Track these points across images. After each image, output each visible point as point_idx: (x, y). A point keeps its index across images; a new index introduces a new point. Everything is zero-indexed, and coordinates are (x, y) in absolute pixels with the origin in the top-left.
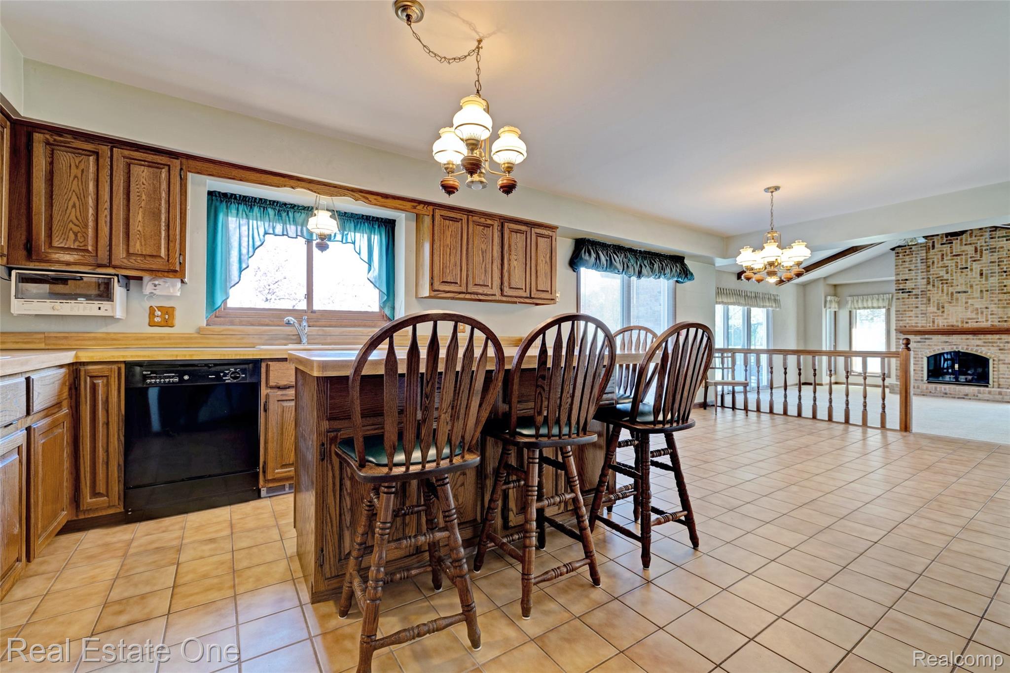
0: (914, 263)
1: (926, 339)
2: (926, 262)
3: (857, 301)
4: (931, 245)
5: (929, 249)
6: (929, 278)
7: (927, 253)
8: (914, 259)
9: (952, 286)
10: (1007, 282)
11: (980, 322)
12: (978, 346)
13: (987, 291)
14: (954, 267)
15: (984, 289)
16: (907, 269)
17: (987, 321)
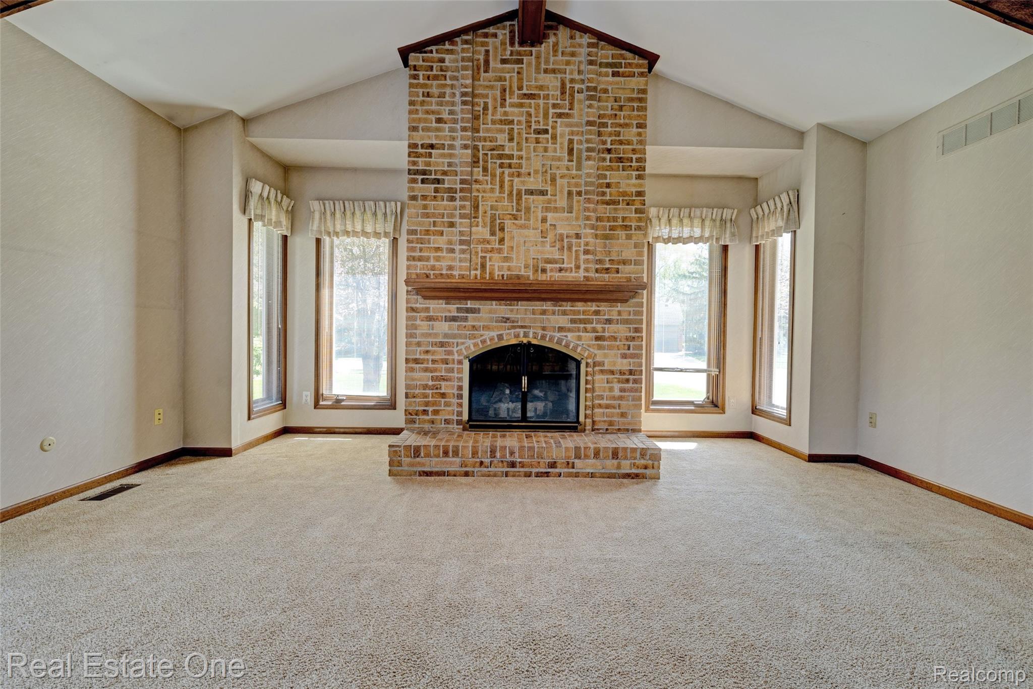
0: (447, 103)
1: (468, 310)
2: (473, 104)
3: (333, 214)
4: (482, 57)
5: (478, 69)
6: (476, 148)
7: (473, 78)
8: (448, 91)
9: (519, 175)
10: (613, 177)
11: (566, 270)
12: (561, 329)
13: (579, 194)
14: (523, 127)
15: (574, 190)
16: (433, 117)
17: (578, 267)
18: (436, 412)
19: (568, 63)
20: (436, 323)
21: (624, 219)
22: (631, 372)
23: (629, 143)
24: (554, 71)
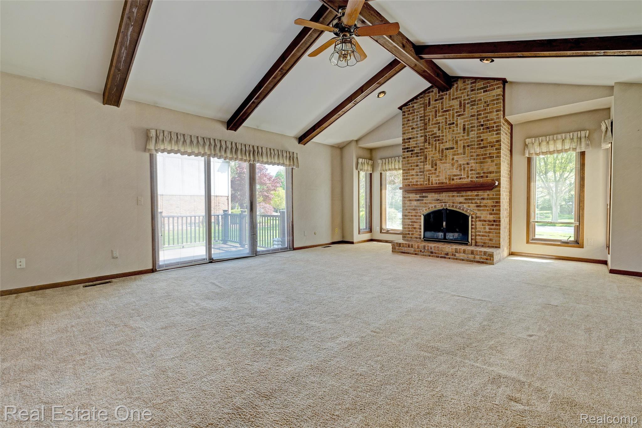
0: (415, 122)
1: (423, 197)
2: (424, 120)
4: (427, 101)
5: (426, 106)
6: (426, 136)
7: (424, 110)
8: (415, 117)
9: (442, 143)
10: (484, 136)
11: (463, 178)
13: (468, 146)
14: (444, 123)
15: (466, 145)
16: (410, 128)
17: (468, 177)
18: (412, 234)
19: (462, 93)
20: (412, 202)
21: (490, 154)
22: (494, 221)
24: (456, 98)
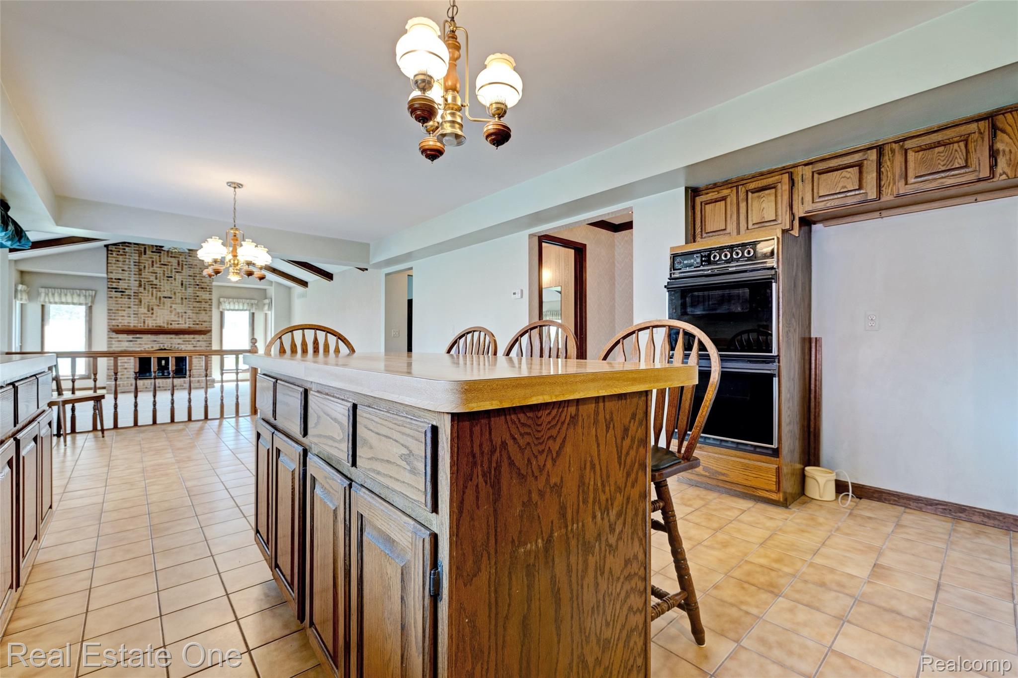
0: (127, 264)
1: (137, 338)
3: (53, 294)
4: (143, 250)
5: (141, 253)
6: (140, 281)
7: (139, 257)
8: (127, 260)
9: (160, 291)
10: (198, 293)
11: (181, 324)
12: (179, 344)
13: (186, 299)
14: (162, 275)
15: (184, 297)
16: (120, 269)
17: (185, 323)
20: (122, 342)
21: (203, 307)
23: (206, 283)
24: (175, 257)
